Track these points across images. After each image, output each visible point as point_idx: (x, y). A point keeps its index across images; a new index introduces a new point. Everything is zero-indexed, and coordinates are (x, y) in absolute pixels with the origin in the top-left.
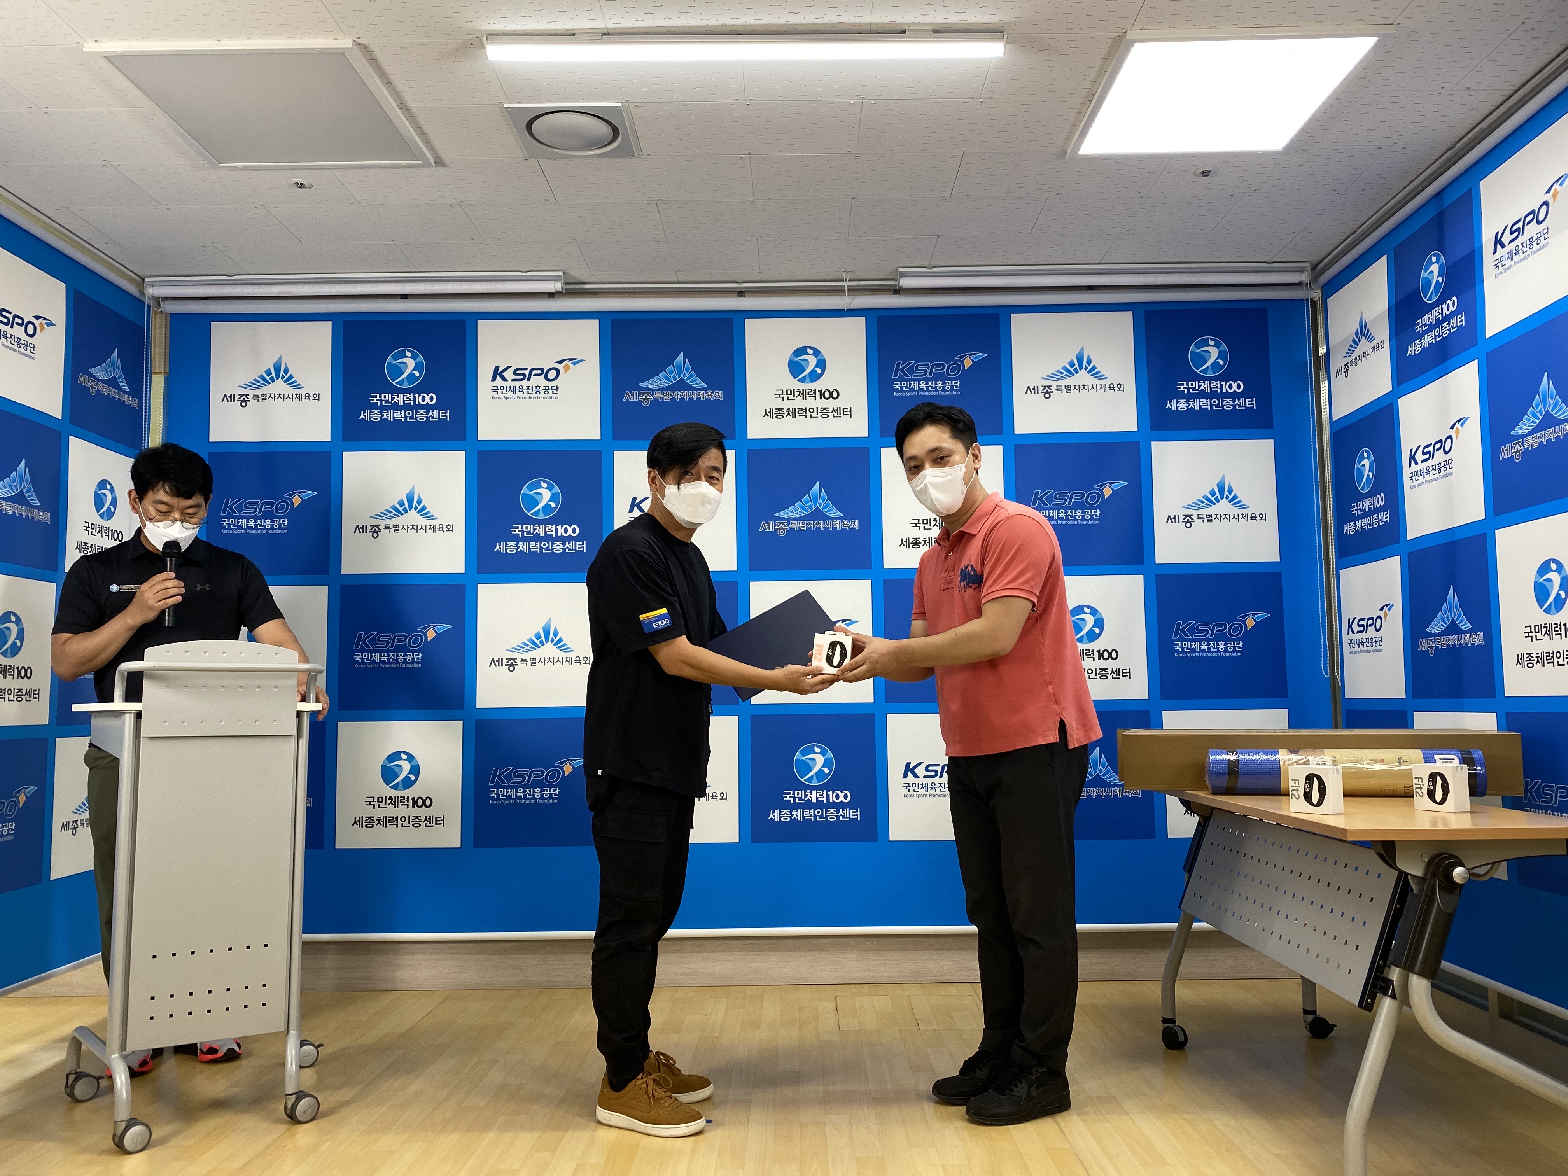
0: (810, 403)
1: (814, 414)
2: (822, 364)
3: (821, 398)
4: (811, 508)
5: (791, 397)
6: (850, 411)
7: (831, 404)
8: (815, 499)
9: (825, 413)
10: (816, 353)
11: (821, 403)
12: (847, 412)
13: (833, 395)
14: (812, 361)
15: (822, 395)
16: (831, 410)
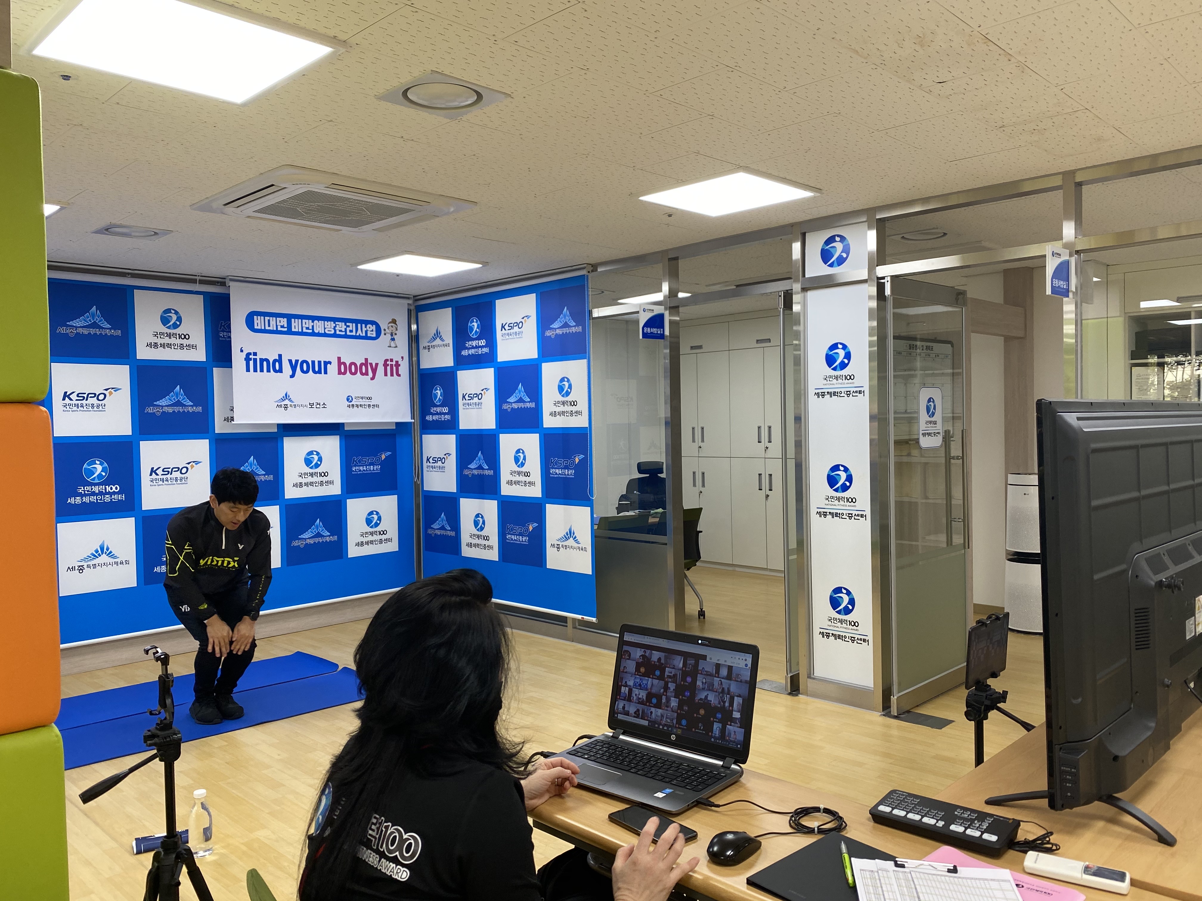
0: (173, 341)
1: (176, 347)
2: (179, 319)
3: (179, 339)
4: (174, 399)
5: (162, 336)
6: (196, 347)
7: (185, 342)
8: (177, 395)
9: (182, 347)
10: (176, 313)
11: (179, 341)
12: (194, 347)
13: (186, 337)
14: (174, 317)
15: (180, 337)
16: (185, 345)
